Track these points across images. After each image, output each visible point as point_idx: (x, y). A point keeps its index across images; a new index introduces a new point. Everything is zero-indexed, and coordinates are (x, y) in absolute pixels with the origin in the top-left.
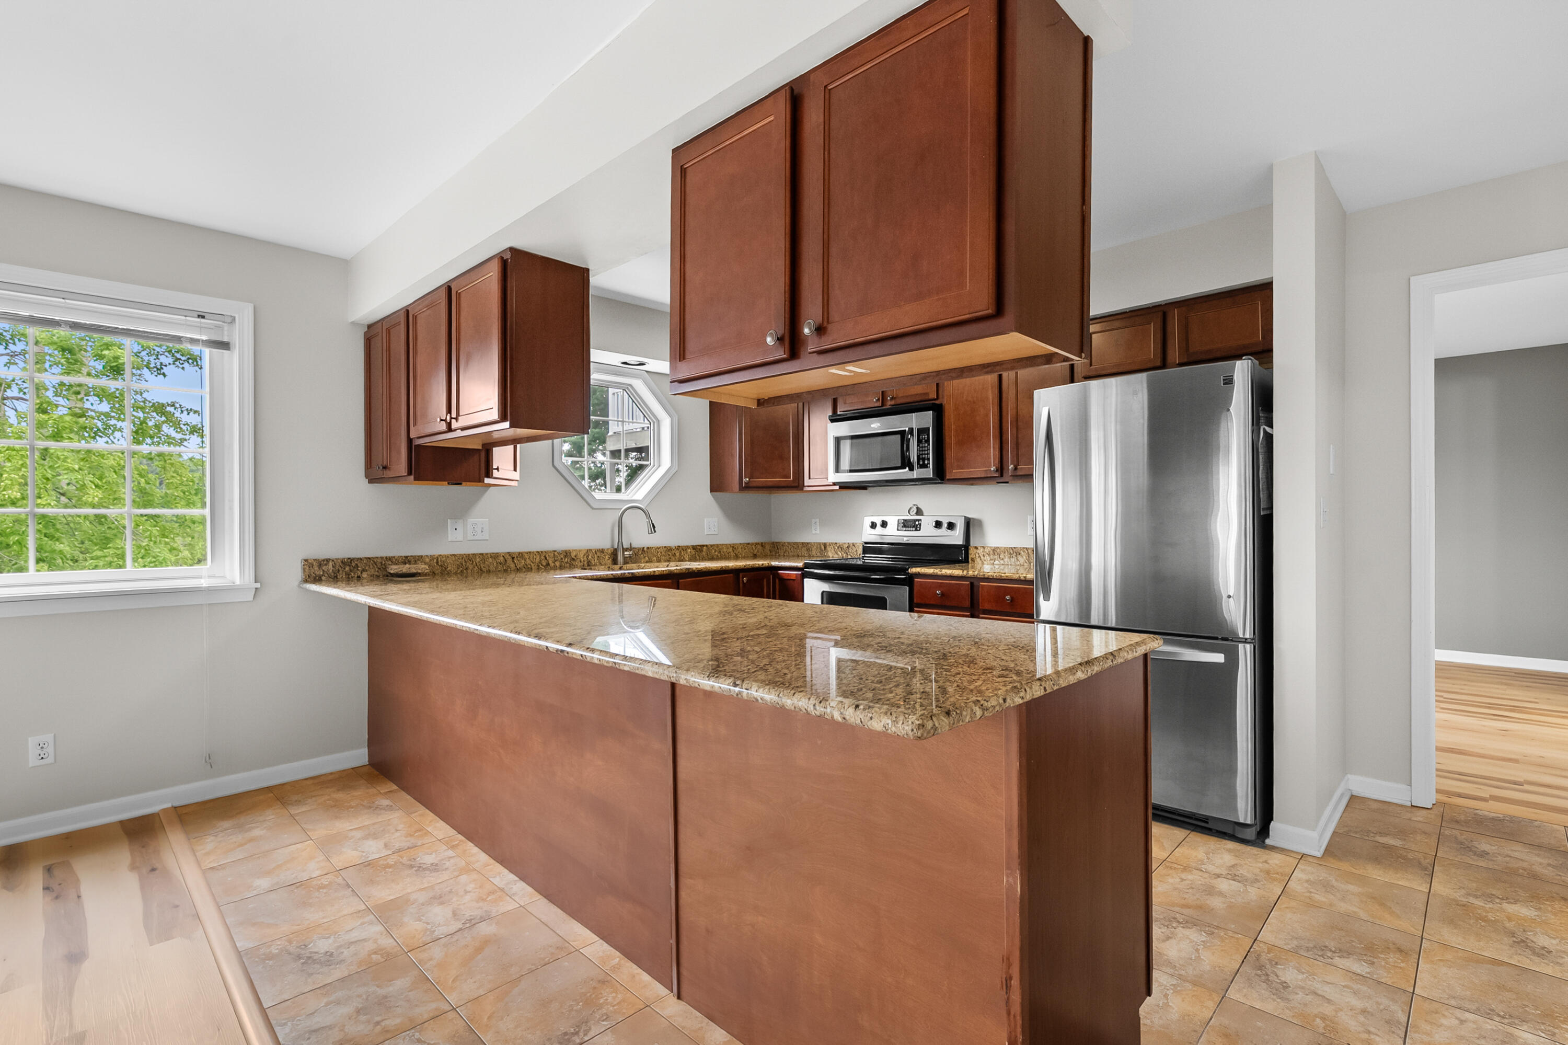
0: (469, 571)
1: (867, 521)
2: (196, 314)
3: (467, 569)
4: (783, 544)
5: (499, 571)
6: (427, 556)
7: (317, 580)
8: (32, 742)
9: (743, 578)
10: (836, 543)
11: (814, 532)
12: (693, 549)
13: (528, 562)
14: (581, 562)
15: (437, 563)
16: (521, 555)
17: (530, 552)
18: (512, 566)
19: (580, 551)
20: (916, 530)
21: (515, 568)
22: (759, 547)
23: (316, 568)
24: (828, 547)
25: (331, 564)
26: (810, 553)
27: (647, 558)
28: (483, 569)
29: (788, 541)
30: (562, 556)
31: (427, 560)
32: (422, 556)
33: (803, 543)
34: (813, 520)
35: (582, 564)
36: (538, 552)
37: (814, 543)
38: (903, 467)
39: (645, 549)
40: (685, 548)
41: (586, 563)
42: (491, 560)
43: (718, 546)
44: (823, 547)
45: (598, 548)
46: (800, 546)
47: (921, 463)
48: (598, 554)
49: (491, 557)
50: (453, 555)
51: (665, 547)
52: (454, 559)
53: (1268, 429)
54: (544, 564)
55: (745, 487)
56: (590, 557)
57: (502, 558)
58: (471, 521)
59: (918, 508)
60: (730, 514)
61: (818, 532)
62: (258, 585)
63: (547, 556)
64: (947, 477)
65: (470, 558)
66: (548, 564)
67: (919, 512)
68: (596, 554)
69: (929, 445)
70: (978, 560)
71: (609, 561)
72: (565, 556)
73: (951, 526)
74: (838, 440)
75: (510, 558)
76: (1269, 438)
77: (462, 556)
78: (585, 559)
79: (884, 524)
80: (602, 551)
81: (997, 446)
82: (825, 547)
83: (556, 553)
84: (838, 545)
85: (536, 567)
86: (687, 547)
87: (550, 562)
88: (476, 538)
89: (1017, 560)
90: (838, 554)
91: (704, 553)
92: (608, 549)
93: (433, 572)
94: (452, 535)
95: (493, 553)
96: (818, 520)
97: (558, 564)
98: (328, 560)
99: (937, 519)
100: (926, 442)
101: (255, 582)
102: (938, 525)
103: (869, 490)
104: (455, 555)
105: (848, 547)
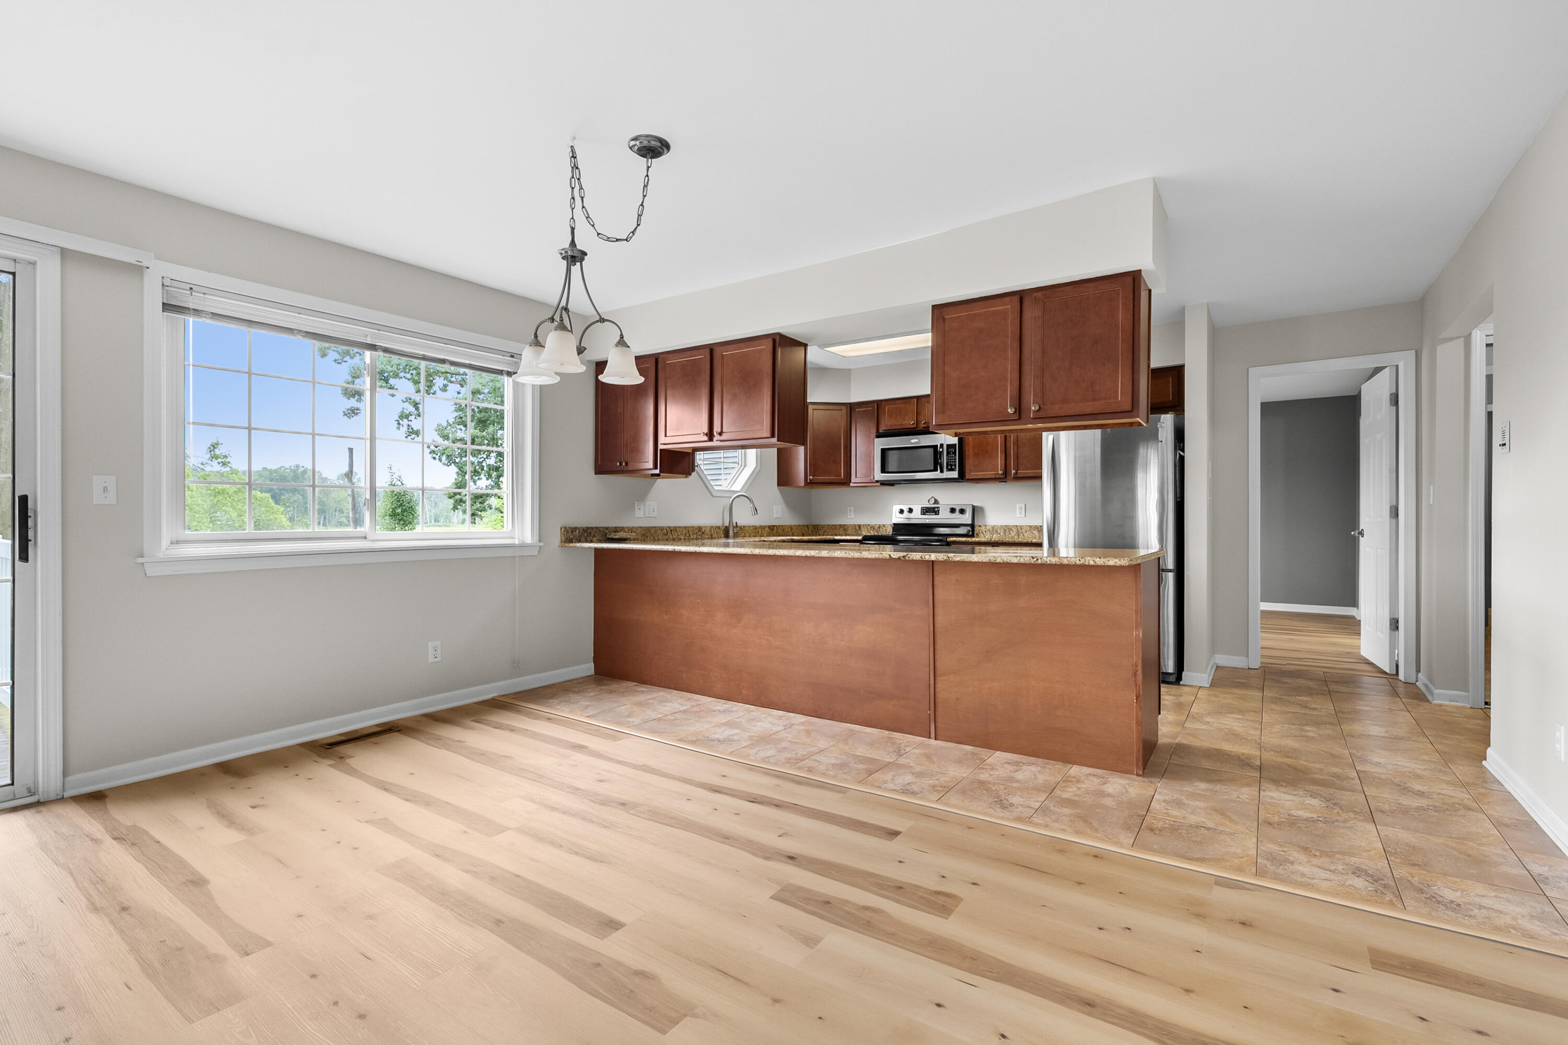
0: (648, 539)
1: (896, 508)
2: (509, 355)
3: (647, 537)
4: (823, 526)
5: (663, 540)
7: (571, 541)
8: (431, 645)
10: (871, 525)
11: (849, 517)
14: (706, 535)
19: (707, 527)
20: (936, 514)
21: (671, 538)
22: (806, 528)
23: (570, 533)
24: (862, 529)
25: (577, 531)
26: (847, 532)
27: (743, 534)
28: (655, 538)
29: (826, 524)
30: (697, 531)
31: (627, 530)
32: (623, 527)
33: (840, 525)
34: (849, 508)
36: (684, 527)
37: (850, 525)
38: (935, 470)
39: (743, 527)
40: (764, 527)
41: (709, 536)
42: (659, 532)
43: (782, 526)
44: (858, 528)
45: (716, 525)
46: (838, 527)
47: (949, 467)
48: (717, 530)
49: (660, 530)
52: (640, 530)
53: (1181, 453)
54: (687, 536)
55: (809, 483)
56: (712, 532)
57: (665, 531)
58: (648, 503)
59: (935, 500)
60: (790, 504)
61: (853, 516)
62: (542, 544)
63: (689, 530)
64: (967, 477)
65: (648, 529)
67: (936, 502)
68: (715, 529)
69: (956, 455)
70: (981, 534)
71: (723, 536)
72: (699, 532)
73: (962, 511)
74: (884, 451)
76: (1182, 459)
77: (644, 528)
78: (709, 533)
79: (911, 510)
80: (719, 527)
81: (1003, 458)
82: (860, 528)
84: (873, 526)
85: (682, 538)
86: (766, 527)
87: (690, 535)
88: (650, 515)
89: (1010, 534)
90: (871, 533)
91: (775, 532)
92: (722, 526)
94: (639, 513)
96: (852, 508)
98: (576, 528)
99: (951, 507)
100: (953, 453)
101: (540, 541)
102: (953, 510)
103: (896, 486)
104: (641, 527)
105: (879, 527)
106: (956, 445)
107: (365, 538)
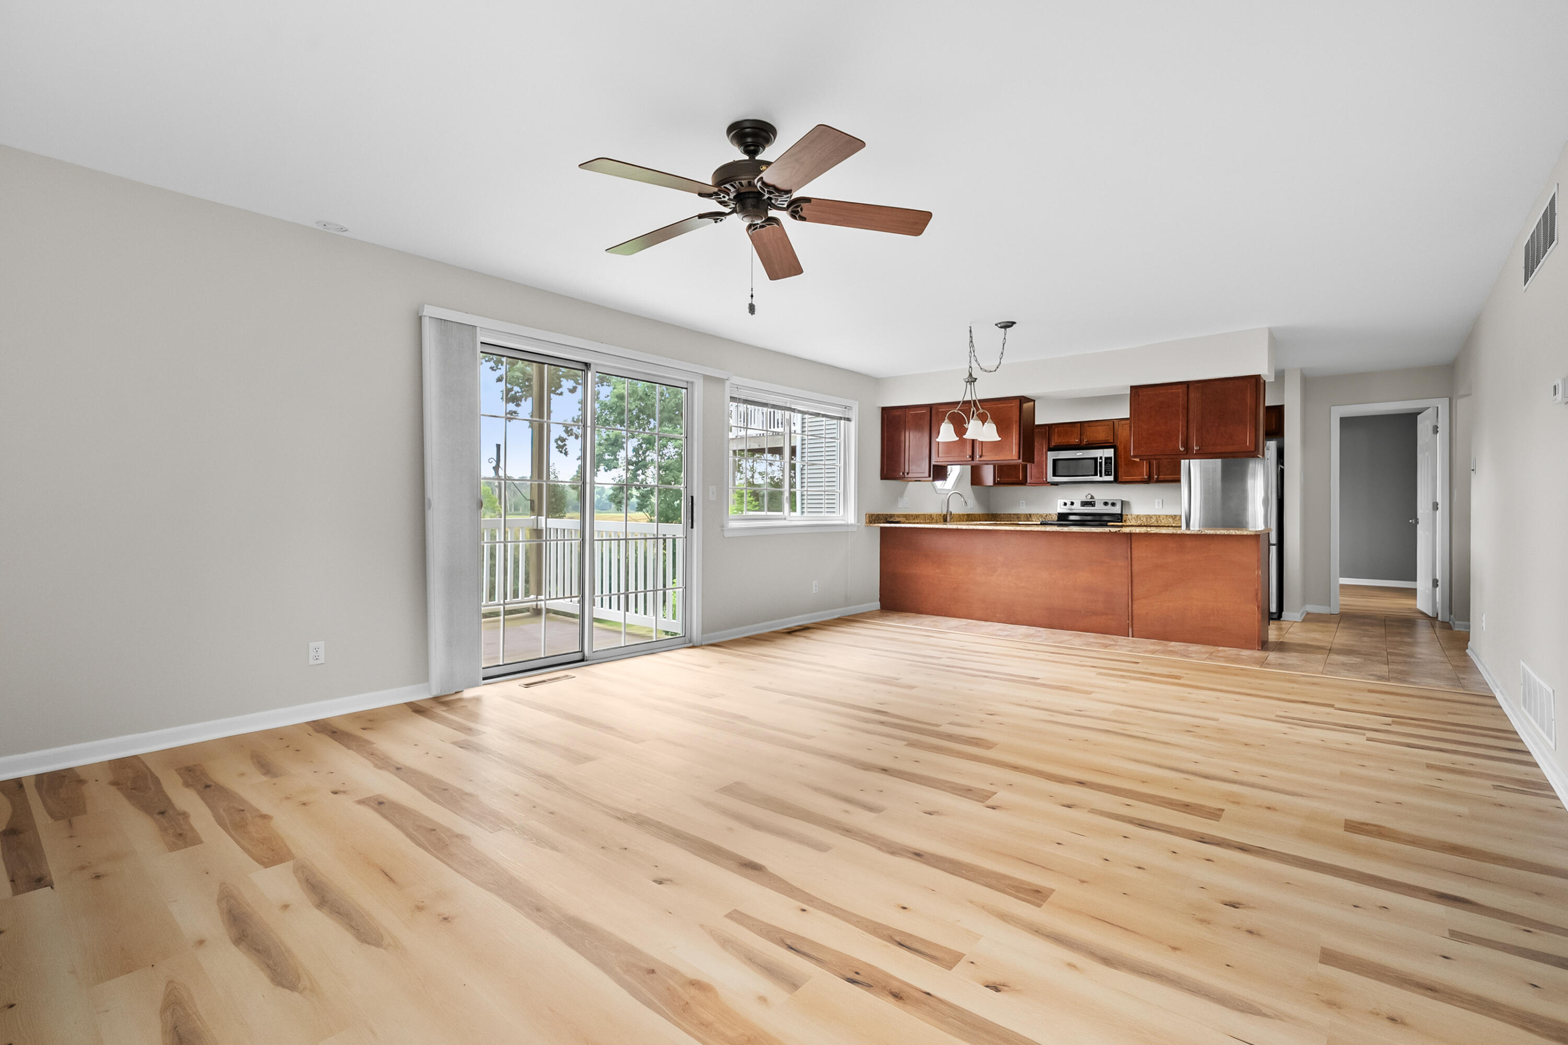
1: (1061, 502)
2: (844, 407)
4: (1000, 515)
7: (871, 523)
10: (1040, 513)
11: (1021, 508)
20: (1093, 506)
23: (870, 518)
25: (873, 516)
29: (1003, 513)
32: (894, 514)
34: (1021, 501)
38: (1096, 474)
42: (911, 517)
44: (1029, 516)
47: (1107, 473)
53: (1282, 467)
55: (995, 483)
58: (905, 498)
59: (1092, 496)
60: (976, 499)
61: (1024, 507)
62: (859, 524)
64: (1120, 480)
67: (1092, 497)
69: (1111, 465)
70: (1128, 521)
73: (1113, 504)
74: (1055, 461)
76: (1282, 471)
79: (1072, 504)
80: (940, 515)
81: (1148, 466)
86: (965, 515)
89: (1151, 521)
94: (901, 505)
96: (1024, 501)
98: (873, 514)
99: (1105, 501)
100: (1110, 463)
101: (858, 522)
102: (1106, 504)
103: (1059, 486)
104: (903, 514)
105: (1046, 515)
106: (1111, 458)
107: (785, 519)
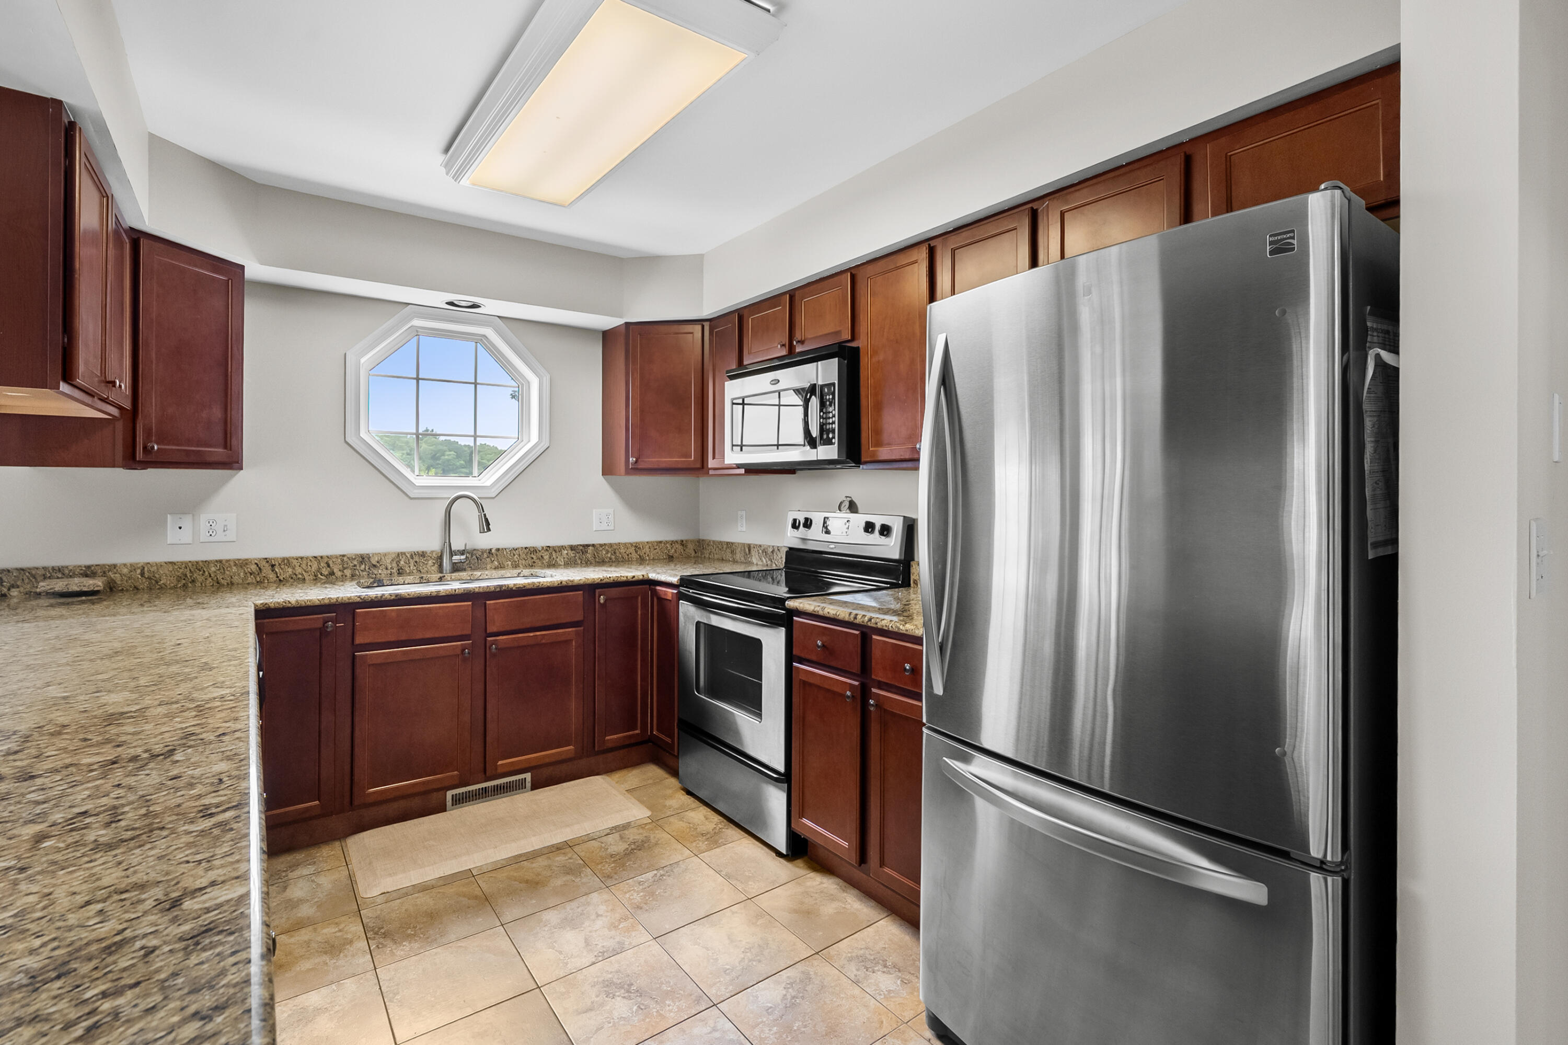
0: (198, 584)
1: (786, 519)
3: (193, 581)
4: (708, 543)
5: (248, 584)
6: (125, 565)
9: (599, 597)
10: (760, 546)
11: (739, 529)
12: (572, 550)
13: (298, 570)
14: (387, 569)
15: (142, 574)
16: (286, 561)
17: (302, 558)
18: (272, 576)
19: (385, 555)
21: (275, 579)
22: (678, 546)
24: (752, 550)
26: (734, 557)
27: (496, 563)
28: (222, 581)
30: (355, 563)
31: (125, 571)
32: (115, 566)
33: (727, 543)
34: (737, 513)
35: (389, 572)
36: (315, 557)
37: (738, 543)
39: (493, 551)
40: (559, 549)
41: (394, 571)
42: (235, 569)
43: (611, 545)
44: (747, 550)
45: (416, 550)
46: (725, 546)
47: (825, 436)
48: (416, 559)
49: (236, 565)
50: (171, 563)
51: (526, 548)
52: (171, 569)
53: (1386, 356)
54: (326, 573)
56: (402, 563)
57: (254, 567)
58: (203, 518)
60: (632, 502)
61: (743, 528)
63: (331, 563)
65: (200, 567)
66: (332, 573)
68: (412, 558)
69: (836, 409)
71: (433, 568)
72: (361, 563)
73: (885, 530)
75: (267, 565)
77: (186, 564)
78: (394, 565)
79: (807, 524)
80: (423, 554)
82: (749, 550)
83: (345, 558)
84: (762, 548)
85: (312, 577)
86: (563, 548)
87: (335, 570)
88: (211, 539)
90: (762, 561)
91: (589, 556)
92: (432, 552)
93: (135, 587)
94: (172, 535)
95: (239, 560)
96: (743, 513)
97: (348, 572)
100: (830, 404)
102: (870, 527)
104: (172, 563)
105: (770, 552)
